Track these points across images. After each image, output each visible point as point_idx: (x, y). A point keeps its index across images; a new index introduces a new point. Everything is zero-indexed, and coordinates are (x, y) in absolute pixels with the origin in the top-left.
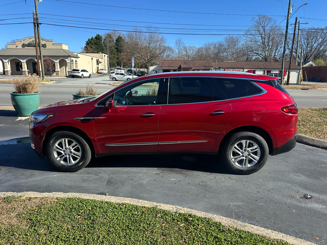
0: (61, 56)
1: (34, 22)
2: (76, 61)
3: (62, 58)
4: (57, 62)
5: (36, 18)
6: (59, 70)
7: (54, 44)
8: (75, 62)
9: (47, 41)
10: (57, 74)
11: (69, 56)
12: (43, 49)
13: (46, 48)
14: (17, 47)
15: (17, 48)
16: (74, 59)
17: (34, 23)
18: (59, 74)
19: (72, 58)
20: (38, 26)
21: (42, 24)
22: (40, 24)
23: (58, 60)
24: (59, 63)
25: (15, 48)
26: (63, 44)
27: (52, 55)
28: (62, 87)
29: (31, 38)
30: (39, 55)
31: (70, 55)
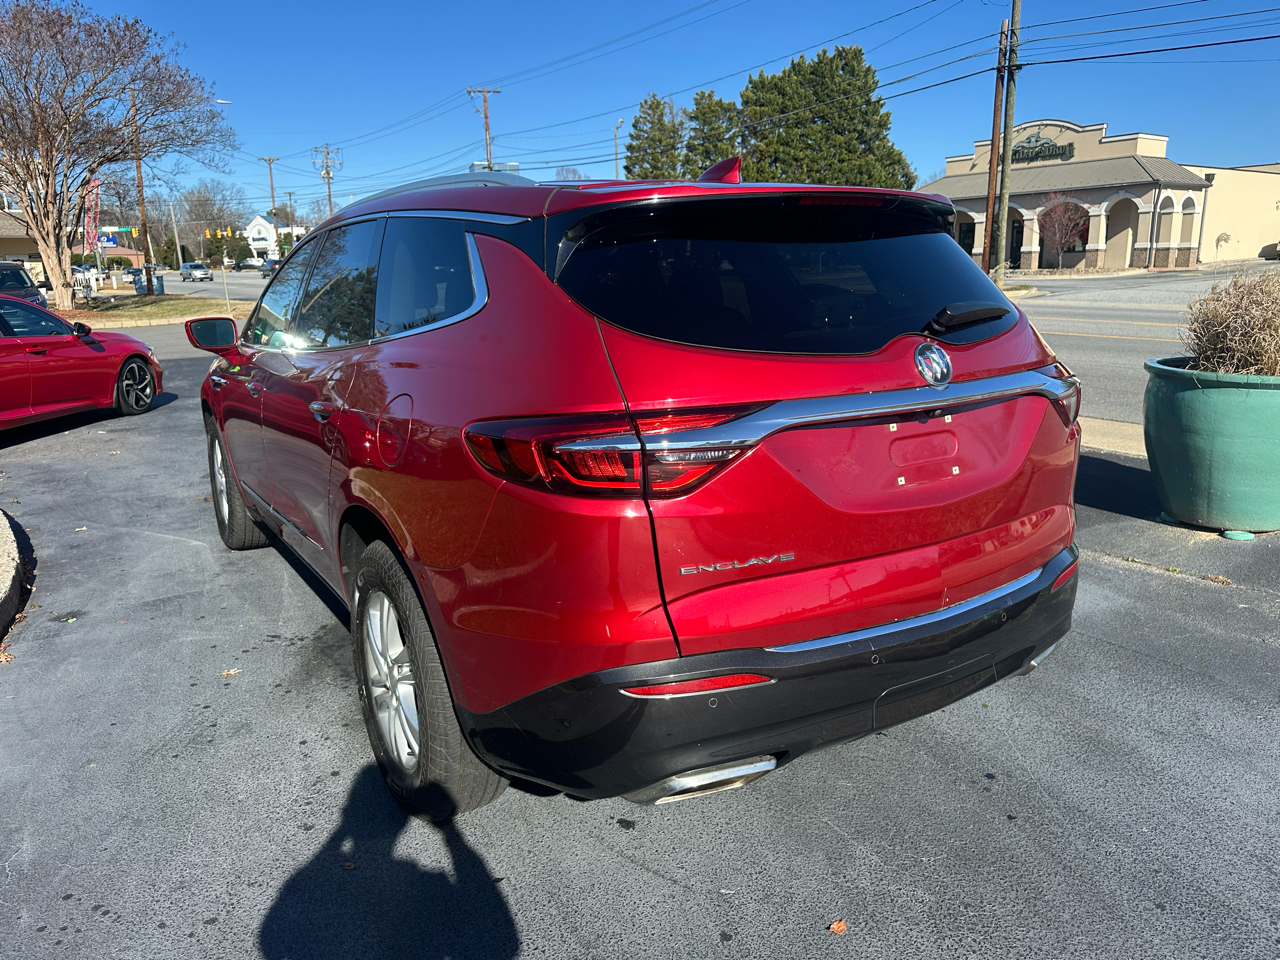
0: (1121, 188)
1: (999, 63)
2: (1188, 204)
3: (1122, 195)
4: (1099, 212)
5: (1008, 48)
6: (1102, 245)
7: (1103, 140)
8: (1183, 209)
9: (1080, 130)
10: (1092, 264)
11: (1156, 184)
12: (1061, 165)
13: (1072, 160)
14: (974, 166)
15: (975, 171)
16: (1178, 197)
17: (999, 70)
18: (1100, 264)
19: (1165, 193)
20: (1011, 77)
21: (1024, 68)
22: (1019, 67)
23: (1105, 205)
24: (1108, 218)
25: (968, 172)
26: (1140, 135)
27: (1085, 185)
28: (1053, 314)
29: (1025, 129)
30: (998, 192)
31: (1157, 176)
